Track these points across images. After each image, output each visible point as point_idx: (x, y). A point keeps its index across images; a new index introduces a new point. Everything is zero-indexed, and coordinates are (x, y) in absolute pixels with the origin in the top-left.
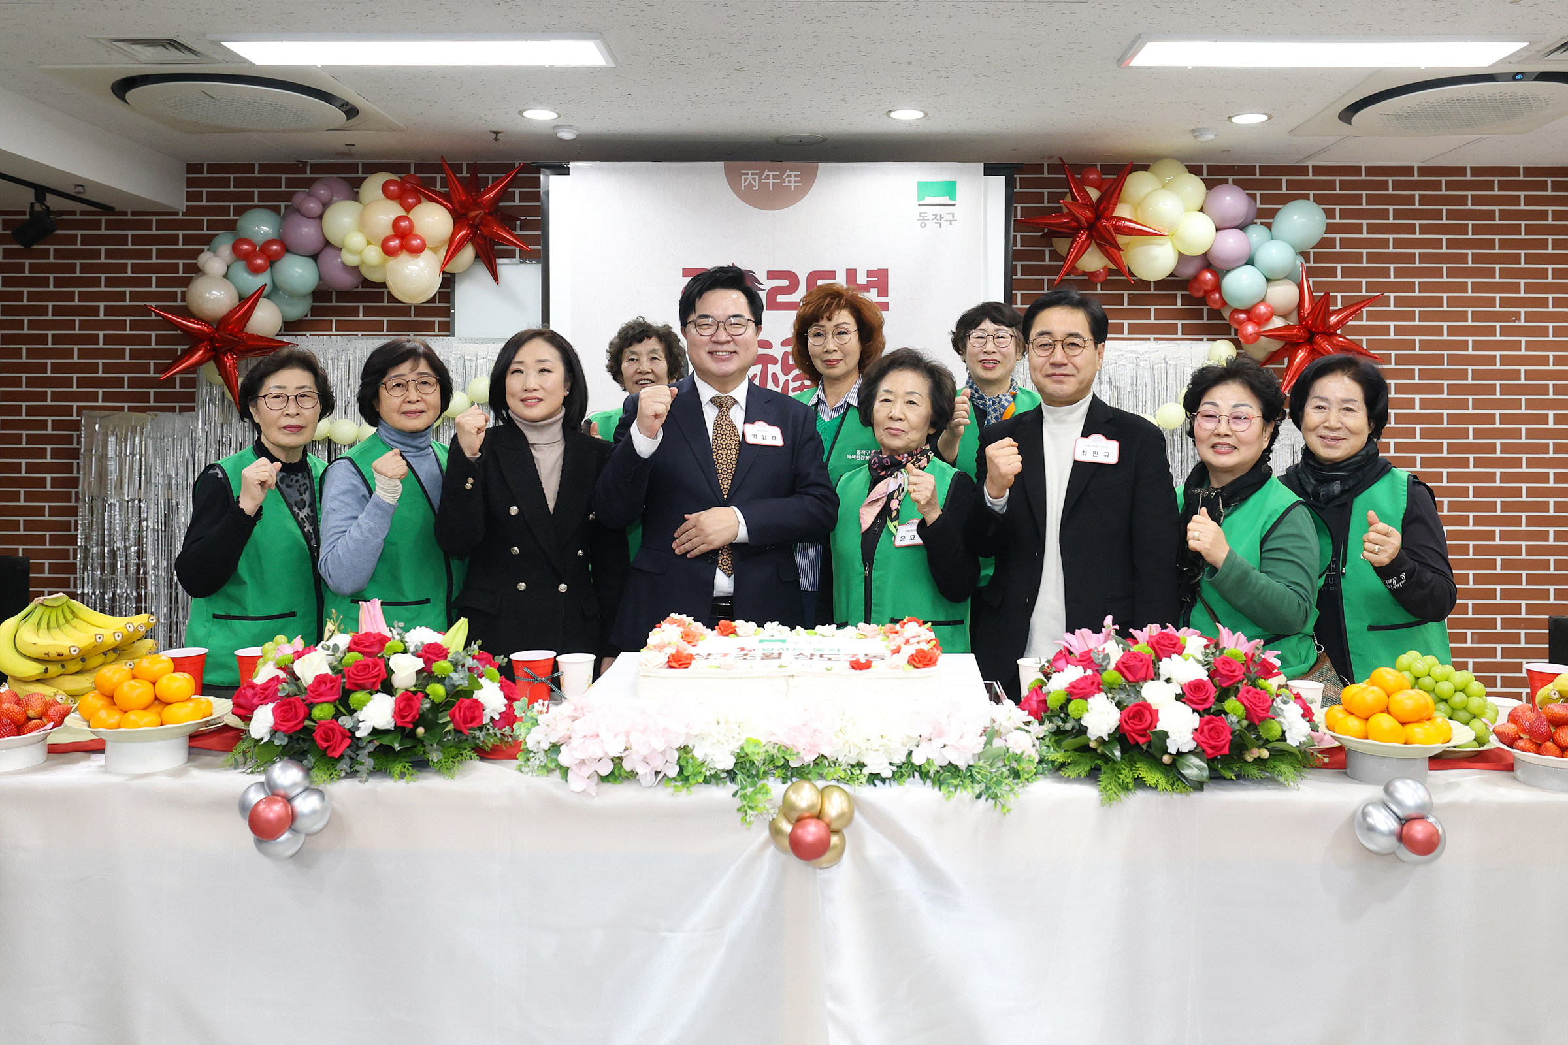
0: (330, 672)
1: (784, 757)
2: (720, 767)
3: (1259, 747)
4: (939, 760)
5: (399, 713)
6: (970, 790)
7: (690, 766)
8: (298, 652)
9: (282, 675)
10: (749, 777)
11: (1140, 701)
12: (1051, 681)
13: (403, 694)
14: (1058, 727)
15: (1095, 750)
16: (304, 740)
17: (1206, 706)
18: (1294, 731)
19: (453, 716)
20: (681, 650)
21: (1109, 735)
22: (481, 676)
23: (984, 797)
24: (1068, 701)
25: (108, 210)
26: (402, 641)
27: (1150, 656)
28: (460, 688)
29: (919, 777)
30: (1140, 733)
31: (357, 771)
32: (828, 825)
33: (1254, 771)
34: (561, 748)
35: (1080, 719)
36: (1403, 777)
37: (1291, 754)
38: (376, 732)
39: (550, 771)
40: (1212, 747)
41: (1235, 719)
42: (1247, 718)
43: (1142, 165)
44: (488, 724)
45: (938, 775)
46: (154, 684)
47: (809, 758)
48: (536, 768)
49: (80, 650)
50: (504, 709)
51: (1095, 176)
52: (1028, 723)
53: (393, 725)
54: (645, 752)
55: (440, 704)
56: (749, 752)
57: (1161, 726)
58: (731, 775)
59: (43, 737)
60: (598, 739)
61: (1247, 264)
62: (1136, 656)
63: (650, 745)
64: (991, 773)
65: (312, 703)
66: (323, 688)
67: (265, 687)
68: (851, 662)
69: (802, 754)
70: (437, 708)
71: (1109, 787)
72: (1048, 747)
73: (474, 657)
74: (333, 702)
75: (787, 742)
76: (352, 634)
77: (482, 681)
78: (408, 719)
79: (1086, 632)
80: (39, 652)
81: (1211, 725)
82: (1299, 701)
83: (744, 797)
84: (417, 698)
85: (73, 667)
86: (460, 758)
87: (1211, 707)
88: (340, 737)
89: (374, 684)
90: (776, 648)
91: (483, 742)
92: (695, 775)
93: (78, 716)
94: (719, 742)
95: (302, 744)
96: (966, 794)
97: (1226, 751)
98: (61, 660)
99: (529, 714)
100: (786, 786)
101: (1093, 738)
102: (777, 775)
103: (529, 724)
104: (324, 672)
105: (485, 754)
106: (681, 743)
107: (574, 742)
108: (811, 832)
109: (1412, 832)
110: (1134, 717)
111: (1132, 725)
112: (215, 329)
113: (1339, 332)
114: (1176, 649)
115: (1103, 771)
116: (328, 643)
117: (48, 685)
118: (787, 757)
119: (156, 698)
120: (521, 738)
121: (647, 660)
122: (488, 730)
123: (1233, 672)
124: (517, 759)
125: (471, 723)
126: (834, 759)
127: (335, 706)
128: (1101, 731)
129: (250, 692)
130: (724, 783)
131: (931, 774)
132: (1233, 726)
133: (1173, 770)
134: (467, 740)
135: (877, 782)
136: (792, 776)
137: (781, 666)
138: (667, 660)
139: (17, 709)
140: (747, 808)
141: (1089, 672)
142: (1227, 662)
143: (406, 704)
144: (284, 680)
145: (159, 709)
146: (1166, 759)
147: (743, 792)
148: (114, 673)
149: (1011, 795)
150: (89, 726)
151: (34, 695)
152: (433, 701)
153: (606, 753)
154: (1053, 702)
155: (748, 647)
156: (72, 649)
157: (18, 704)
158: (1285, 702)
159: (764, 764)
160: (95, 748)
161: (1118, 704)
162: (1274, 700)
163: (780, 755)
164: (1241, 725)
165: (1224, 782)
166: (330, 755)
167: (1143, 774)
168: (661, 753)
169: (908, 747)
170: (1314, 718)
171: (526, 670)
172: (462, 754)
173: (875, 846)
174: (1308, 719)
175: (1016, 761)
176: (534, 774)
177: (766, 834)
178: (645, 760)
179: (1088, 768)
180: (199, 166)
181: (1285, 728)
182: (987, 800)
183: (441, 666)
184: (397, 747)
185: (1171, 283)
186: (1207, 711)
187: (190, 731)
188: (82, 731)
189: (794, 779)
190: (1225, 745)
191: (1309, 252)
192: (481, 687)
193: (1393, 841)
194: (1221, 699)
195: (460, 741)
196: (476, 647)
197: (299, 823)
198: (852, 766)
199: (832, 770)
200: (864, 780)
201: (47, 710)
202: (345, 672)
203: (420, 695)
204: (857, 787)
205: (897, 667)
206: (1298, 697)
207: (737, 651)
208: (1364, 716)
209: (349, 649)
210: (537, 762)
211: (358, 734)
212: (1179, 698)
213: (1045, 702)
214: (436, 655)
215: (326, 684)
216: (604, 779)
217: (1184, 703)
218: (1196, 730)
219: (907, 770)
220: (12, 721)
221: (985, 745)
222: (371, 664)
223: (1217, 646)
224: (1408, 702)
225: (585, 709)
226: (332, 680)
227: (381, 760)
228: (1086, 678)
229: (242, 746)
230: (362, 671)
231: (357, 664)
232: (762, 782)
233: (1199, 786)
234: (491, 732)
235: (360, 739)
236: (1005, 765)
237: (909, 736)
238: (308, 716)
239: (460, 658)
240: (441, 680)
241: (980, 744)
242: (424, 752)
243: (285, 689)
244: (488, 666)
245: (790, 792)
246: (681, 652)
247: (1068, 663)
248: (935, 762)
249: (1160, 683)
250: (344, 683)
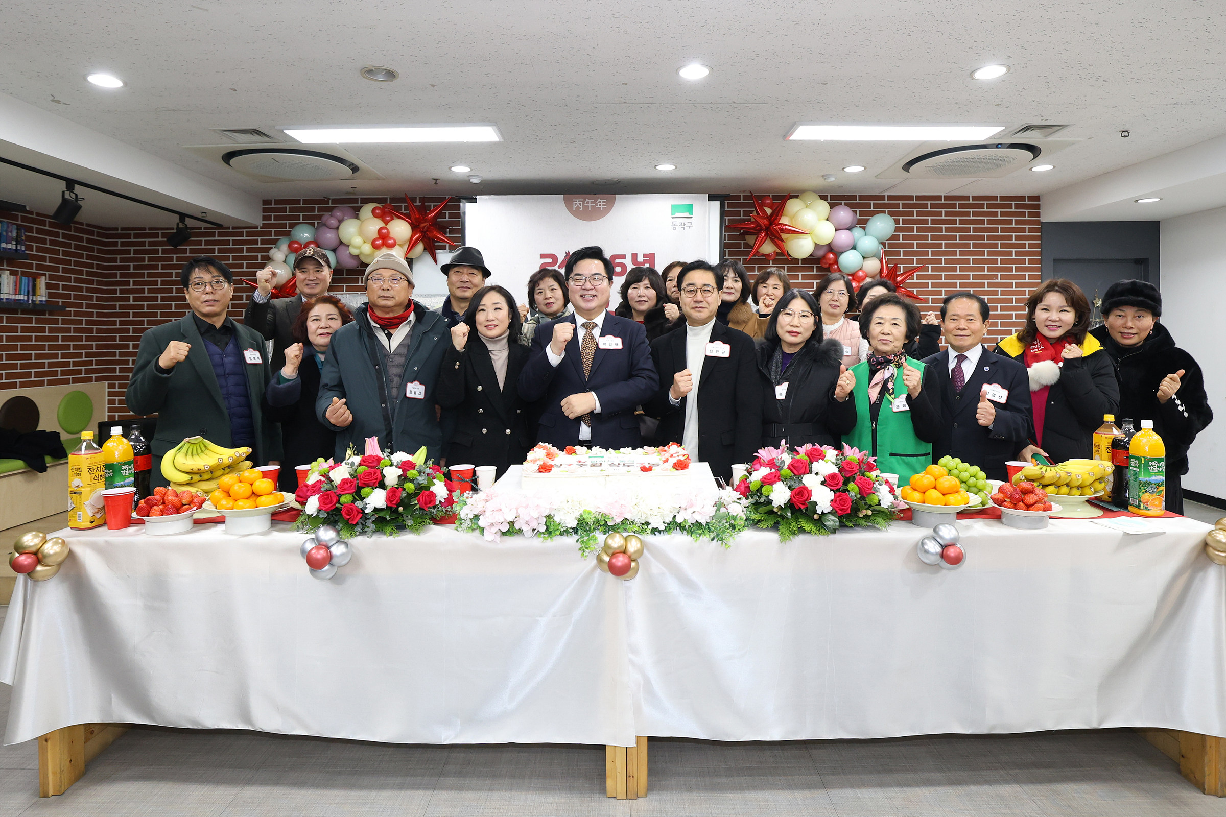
0: (350, 477)
1: (604, 520)
2: (569, 526)
3: (866, 509)
4: (691, 520)
5: (389, 499)
6: (708, 536)
7: (552, 526)
8: (331, 466)
9: (323, 479)
10: (585, 531)
11: (800, 485)
12: (752, 476)
13: (391, 488)
14: (756, 500)
15: (777, 512)
16: (336, 515)
17: (838, 487)
18: (885, 500)
19: (419, 501)
20: (545, 462)
21: (784, 504)
22: (434, 478)
23: (716, 540)
24: (762, 486)
25: (219, 226)
26: (389, 460)
27: (807, 461)
28: (423, 485)
29: (679, 530)
30: (801, 503)
31: (366, 532)
32: (630, 557)
33: (863, 522)
34: (480, 517)
35: (769, 496)
36: (943, 524)
37: (883, 512)
38: (376, 510)
39: (473, 530)
40: (841, 510)
41: (853, 494)
42: (859, 494)
43: (794, 195)
44: (438, 505)
45: (690, 528)
46: (252, 485)
47: (619, 520)
48: (466, 528)
49: (210, 467)
50: (447, 496)
51: (769, 201)
52: (739, 499)
53: (385, 506)
54: (527, 518)
55: (412, 494)
56: (585, 518)
57: (813, 499)
58: (575, 530)
59: (190, 515)
60: (501, 511)
61: (852, 249)
62: (799, 461)
63: (530, 515)
64: (719, 526)
65: (340, 494)
66: (346, 486)
67: (314, 486)
68: (641, 468)
69: (615, 517)
70: (410, 496)
71: (784, 533)
72: (751, 511)
73: (430, 468)
74: (352, 494)
75: (606, 512)
76: (361, 456)
77: (435, 481)
78: (394, 503)
79: (771, 448)
80: (188, 469)
81: (841, 498)
82: (888, 484)
83: (583, 542)
84: (399, 491)
85: (206, 477)
86: (423, 523)
87: (840, 488)
88: (356, 513)
89: (375, 483)
90: (598, 461)
91: (436, 515)
92: (555, 531)
93: (210, 503)
94: (568, 512)
95: (335, 517)
96: (706, 538)
97: (849, 511)
98: (199, 473)
99: (461, 499)
100: (606, 536)
101: (776, 506)
102: (600, 530)
103: (461, 505)
104: (346, 477)
105: (437, 521)
106: (547, 513)
107: (488, 514)
108: (620, 561)
109: (948, 553)
110: (798, 494)
111: (797, 499)
112: (279, 291)
113: (901, 286)
114: (820, 457)
115: (781, 524)
116: (348, 461)
117: (193, 487)
118: (606, 520)
119: (253, 493)
120: (457, 512)
121: (527, 468)
122: (438, 508)
123: (853, 468)
124: (455, 524)
125: (429, 504)
126: (632, 521)
127: (353, 496)
128: (780, 502)
129: (305, 489)
130: (571, 535)
131: (686, 528)
132: (852, 498)
133: (819, 522)
134: (426, 514)
135: (656, 533)
136: (609, 531)
137: (602, 470)
138: (538, 468)
139: (176, 499)
140: (584, 548)
141: (773, 470)
142: (849, 463)
143: (393, 494)
144: (324, 482)
145: (255, 498)
146: (816, 517)
147: (582, 539)
148: (228, 479)
149: (731, 538)
150: (216, 509)
151: (185, 492)
152: (408, 492)
153: (505, 519)
154: (753, 487)
155: (583, 461)
156: (206, 466)
157: (177, 497)
158: (880, 485)
159: (593, 524)
160: (219, 521)
161: (789, 487)
162: (874, 483)
163: (602, 519)
164: (857, 498)
165: (847, 529)
166: (350, 523)
167: (803, 525)
168: (536, 519)
169: (673, 513)
170: (895, 493)
171: (458, 475)
172: (424, 522)
173: (656, 567)
174: (892, 493)
175: (733, 519)
176: (465, 532)
177: (595, 562)
178: (527, 523)
179: (772, 523)
180: (270, 201)
181: (880, 499)
182: (717, 541)
183: (411, 473)
184: (388, 518)
185: (811, 260)
186: (838, 490)
187: (272, 510)
188: (211, 512)
189: (610, 532)
190: (848, 508)
191: (885, 243)
192: (435, 484)
193: (938, 557)
194: (846, 482)
195: (423, 515)
196: (431, 462)
197: (334, 561)
198: (643, 524)
199: (631, 526)
200: (649, 531)
201: (193, 500)
202: (358, 477)
203: (400, 489)
204: (645, 536)
205: (667, 470)
206: (887, 482)
207: (577, 463)
208: (923, 491)
209: (360, 465)
210: (467, 525)
211: (366, 511)
212: (822, 483)
213: (749, 487)
214: (408, 466)
215: (347, 483)
216: (504, 534)
217: (825, 486)
218: (832, 500)
219: (673, 526)
220: (174, 506)
221: (716, 511)
222: (373, 472)
223: (843, 455)
224: (946, 483)
225: (493, 496)
226: (351, 482)
227: (379, 525)
228: (772, 473)
229: (301, 518)
230: (368, 476)
231: (365, 473)
232: (592, 534)
233: (834, 531)
234: (440, 509)
235: (367, 513)
236: (727, 522)
237: (674, 507)
238: (338, 502)
239: (423, 468)
240: (412, 481)
241: (713, 510)
242: (403, 521)
243: (325, 487)
244: (438, 473)
245: (608, 539)
246: (546, 464)
247: (761, 466)
248: (689, 521)
249: (813, 475)
250: (358, 483)
